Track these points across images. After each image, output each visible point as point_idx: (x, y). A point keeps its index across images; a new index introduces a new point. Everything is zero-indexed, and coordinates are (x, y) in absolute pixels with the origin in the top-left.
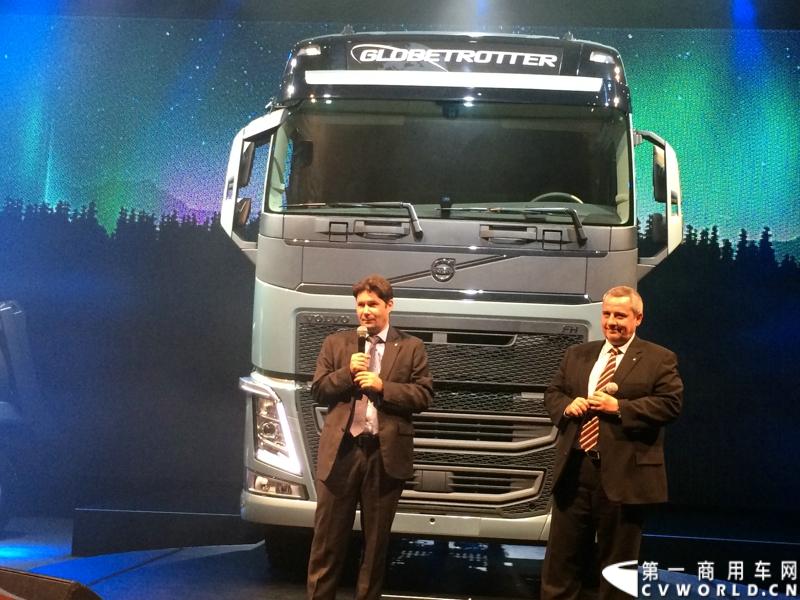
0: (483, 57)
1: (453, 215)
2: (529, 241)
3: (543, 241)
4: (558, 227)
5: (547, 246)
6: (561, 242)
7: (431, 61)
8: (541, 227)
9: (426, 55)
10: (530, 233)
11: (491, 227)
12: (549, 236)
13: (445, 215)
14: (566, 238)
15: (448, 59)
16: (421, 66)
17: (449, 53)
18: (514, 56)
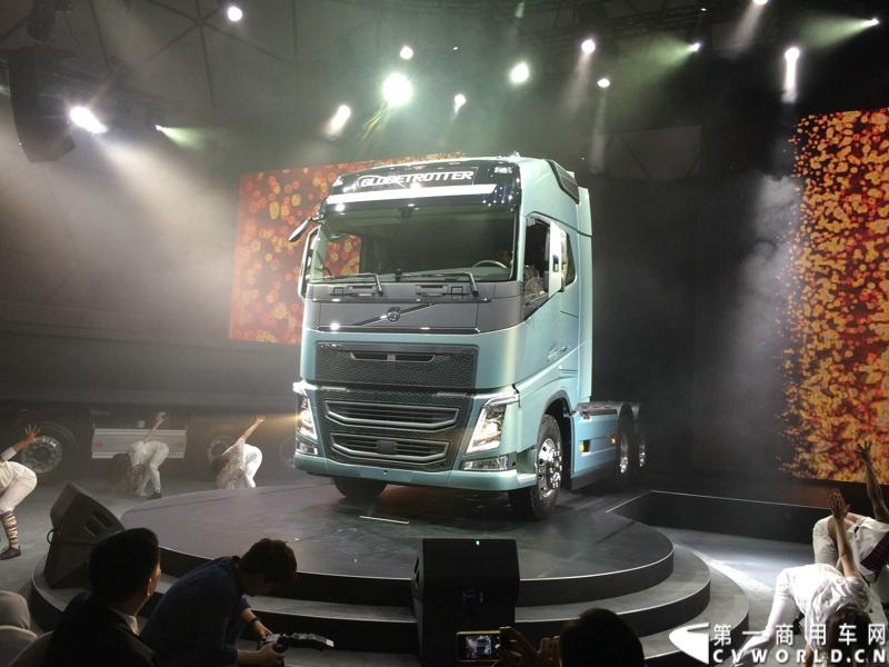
0: (428, 177)
1: (403, 279)
2: (444, 294)
3: (452, 294)
4: (461, 284)
5: (455, 297)
6: (462, 294)
7: (399, 183)
8: (450, 285)
9: (396, 179)
10: (445, 289)
11: (423, 286)
12: (455, 290)
13: (398, 280)
14: (465, 292)
15: (408, 181)
16: (393, 186)
17: (409, 176)
18: (447, 174)
